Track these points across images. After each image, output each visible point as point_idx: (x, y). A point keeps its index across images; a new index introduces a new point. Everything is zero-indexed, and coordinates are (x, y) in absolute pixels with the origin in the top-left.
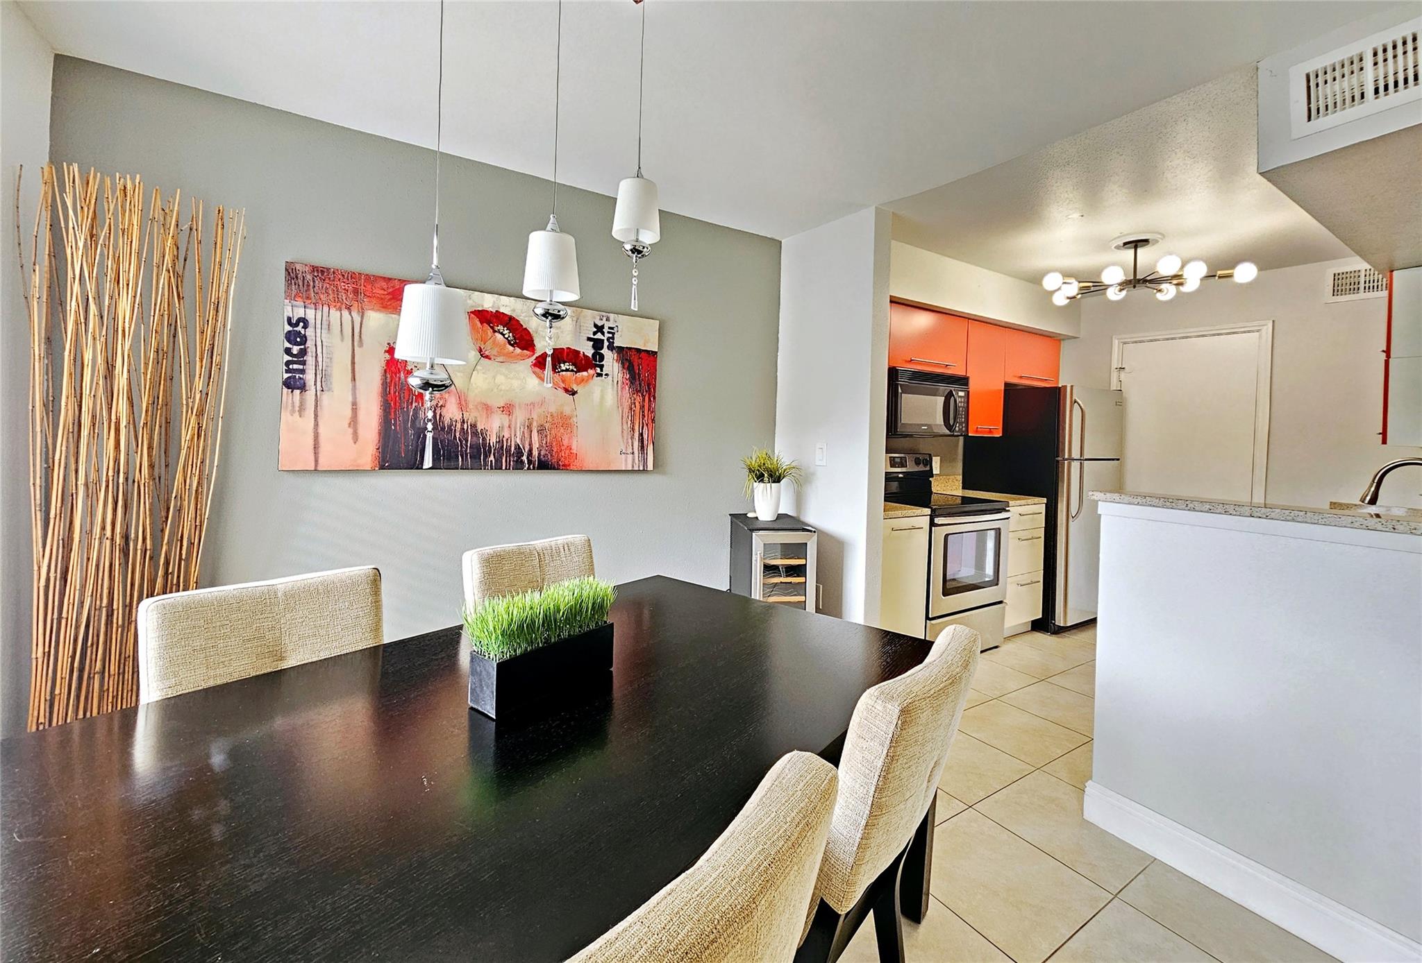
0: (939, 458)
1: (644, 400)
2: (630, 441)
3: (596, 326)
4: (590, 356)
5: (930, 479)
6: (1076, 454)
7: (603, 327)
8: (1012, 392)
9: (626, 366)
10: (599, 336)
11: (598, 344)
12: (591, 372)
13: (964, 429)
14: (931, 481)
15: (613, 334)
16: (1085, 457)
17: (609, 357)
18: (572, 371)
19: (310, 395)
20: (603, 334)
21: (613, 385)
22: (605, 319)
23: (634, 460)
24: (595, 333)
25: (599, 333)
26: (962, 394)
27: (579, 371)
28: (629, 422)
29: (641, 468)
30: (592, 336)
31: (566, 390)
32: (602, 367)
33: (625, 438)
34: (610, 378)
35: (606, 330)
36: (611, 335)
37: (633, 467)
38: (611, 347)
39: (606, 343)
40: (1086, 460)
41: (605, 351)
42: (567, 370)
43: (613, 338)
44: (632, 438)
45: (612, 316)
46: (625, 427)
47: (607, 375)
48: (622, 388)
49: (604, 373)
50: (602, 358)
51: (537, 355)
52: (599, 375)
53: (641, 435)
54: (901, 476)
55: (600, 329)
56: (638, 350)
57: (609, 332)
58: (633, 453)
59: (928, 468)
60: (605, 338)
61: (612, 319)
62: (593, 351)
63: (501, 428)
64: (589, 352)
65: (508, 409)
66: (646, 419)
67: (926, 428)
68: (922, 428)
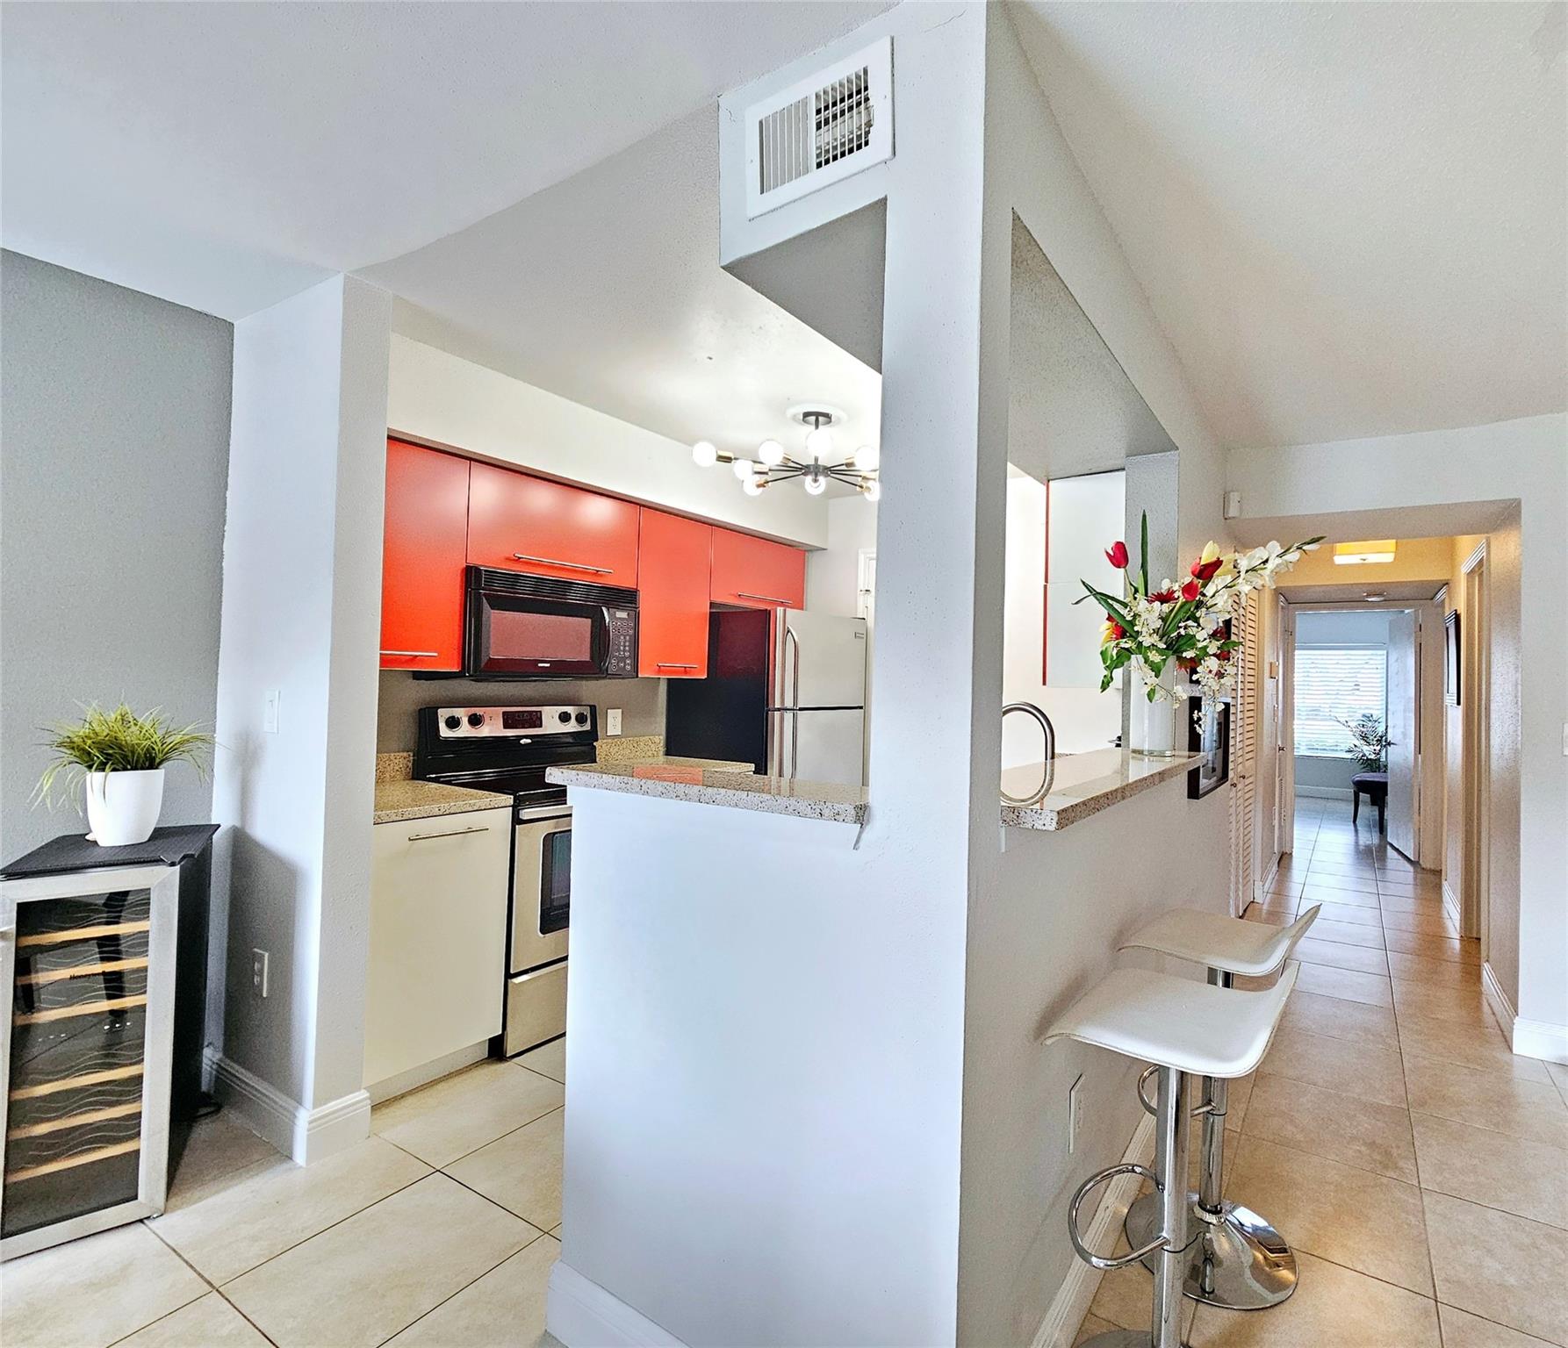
0: (620, 711)
5: (595, 744)
6: (789, 703)
8: (720, 619)
13: (628, 667)
14: (595, 747)
16: (800, 705)
26: (623, 615)
40: (801, 709)
54: (523, 741)
59: (587, 727)
67: (548, 665)
68: (540, 665)
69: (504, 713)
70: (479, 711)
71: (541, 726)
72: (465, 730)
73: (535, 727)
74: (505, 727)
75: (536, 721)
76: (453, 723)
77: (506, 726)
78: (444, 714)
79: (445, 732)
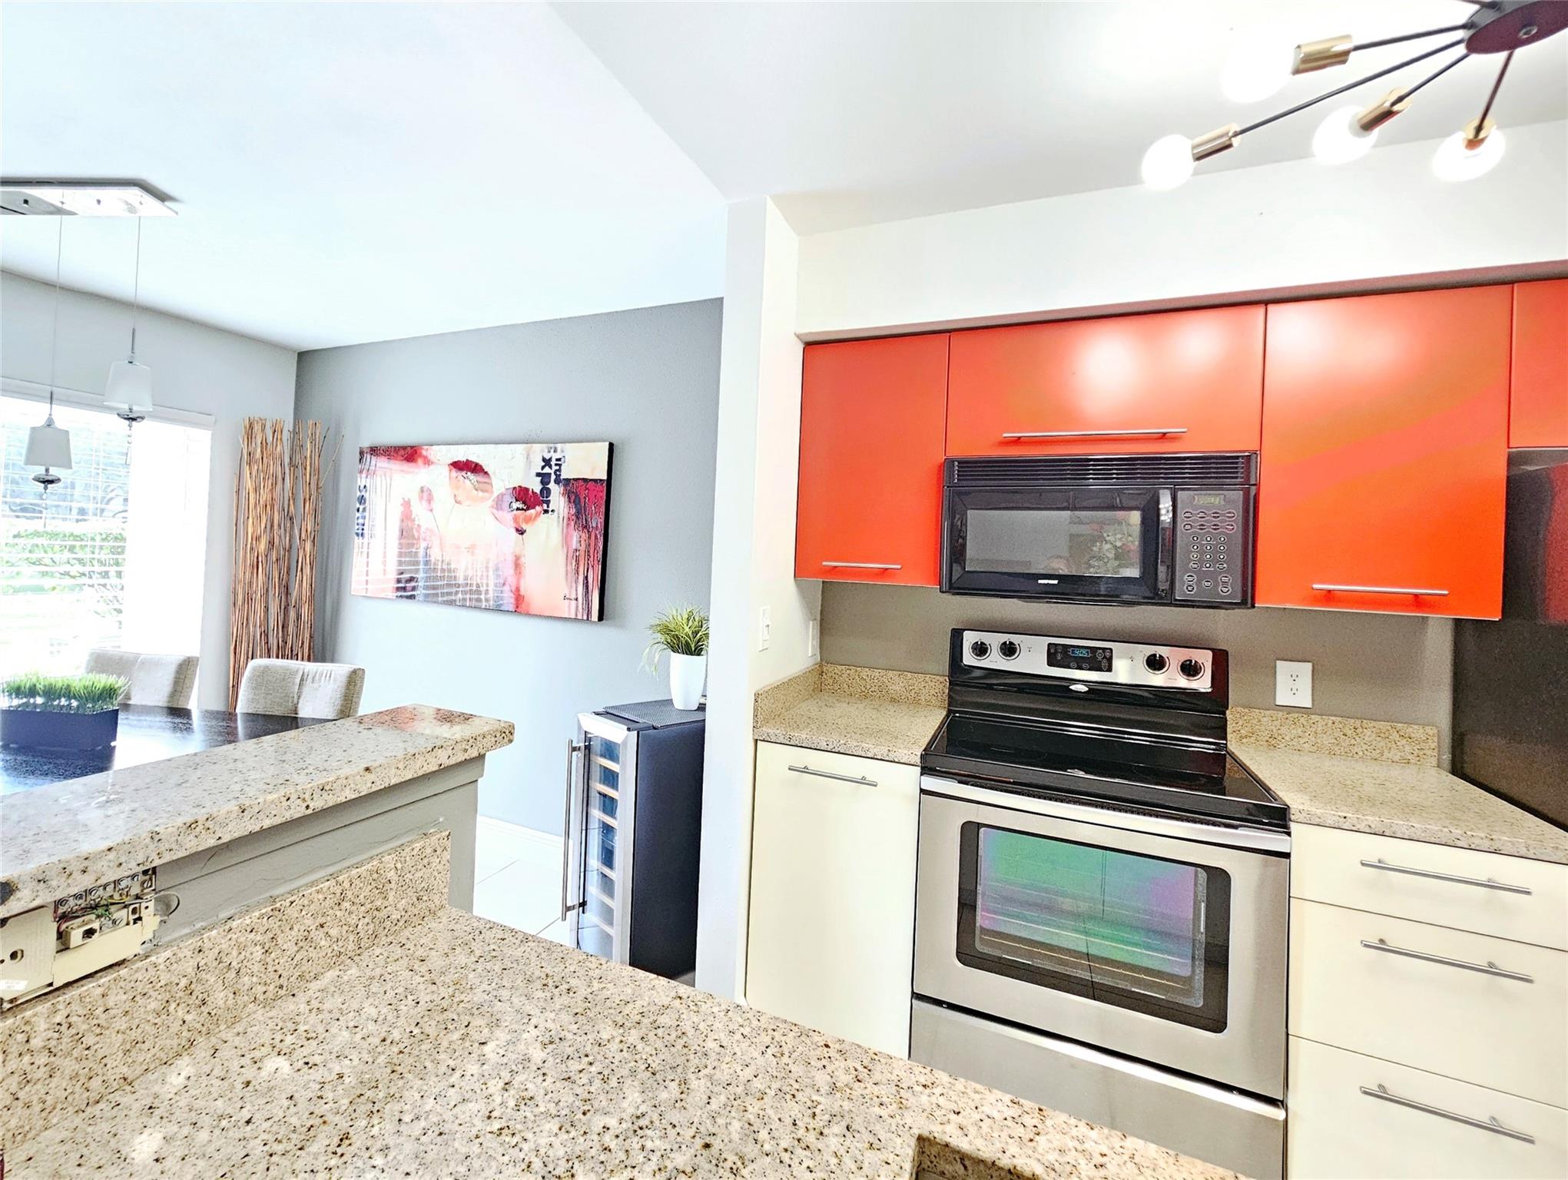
0: (1309, 666)
1: (589, 538)
2: (574, 584)
3: (544, 460)
4: (538, 492)
7: (550, 459)
9: (572, 501)
10: (547, 470)
11: (544, 478)
12: (538, 508)
13: (1226, 590)
15: (560, 465)
17: (556, 490)
18: (523, 509)
19: (366, 540)
20: (550, 467)
21: (559, 522)
22: (552, 450)
23: (577, 607)
24: (543, 468)
25: (547, 467)
26: (1221, 497)
27: (528, 509)
28: (574, 563)
29: (585, 618)
30: (540, 471)
31: (517, 530)
32: (548, 502)
33: (569, 580)
34: (556, 513)
35: (553, 462)
36: (558, 468)
37: (576, 615)
38: (557, 481)
39: (553, 477)
41: (552, 486)
42: (518, 509)
43: (559, 470)
44: (576, 582)
45: (559, 446)
46: (569, 568)
47: (552, 511)
48: (568, 525)
49: (550, 509)
50: (549, 491)
51: (495, 494)
52: (546, 512)
53: (586, 578)
54: (1077, 688)
55: (547, 462)
56: (585, 480)
57: (556, 465)
58: (577, 599)
60: (552, 472)
61: (559, 450)
62: (541, 487)
63: (466, 569)
64: (537, 488)
65: (471, 549)
66: (591, 559)
67: (1056, 582)
68: (1040, 581)
69: (1049, 645)
70: (1016, 639)
71: (1110, 669)
72: (995, 661)
73: (1100, 669)
74: (1050, 664)
75: (1101, 661)
76: (981, 649)
77: (1052, 662)
78: (970, 638)
79: (969, 659)
